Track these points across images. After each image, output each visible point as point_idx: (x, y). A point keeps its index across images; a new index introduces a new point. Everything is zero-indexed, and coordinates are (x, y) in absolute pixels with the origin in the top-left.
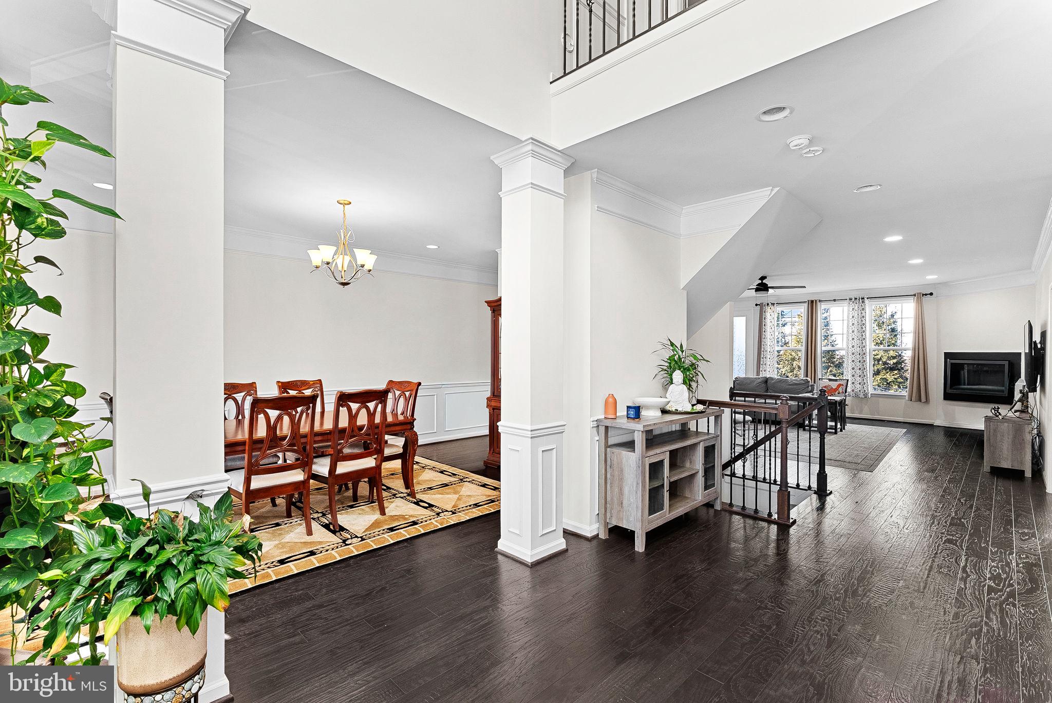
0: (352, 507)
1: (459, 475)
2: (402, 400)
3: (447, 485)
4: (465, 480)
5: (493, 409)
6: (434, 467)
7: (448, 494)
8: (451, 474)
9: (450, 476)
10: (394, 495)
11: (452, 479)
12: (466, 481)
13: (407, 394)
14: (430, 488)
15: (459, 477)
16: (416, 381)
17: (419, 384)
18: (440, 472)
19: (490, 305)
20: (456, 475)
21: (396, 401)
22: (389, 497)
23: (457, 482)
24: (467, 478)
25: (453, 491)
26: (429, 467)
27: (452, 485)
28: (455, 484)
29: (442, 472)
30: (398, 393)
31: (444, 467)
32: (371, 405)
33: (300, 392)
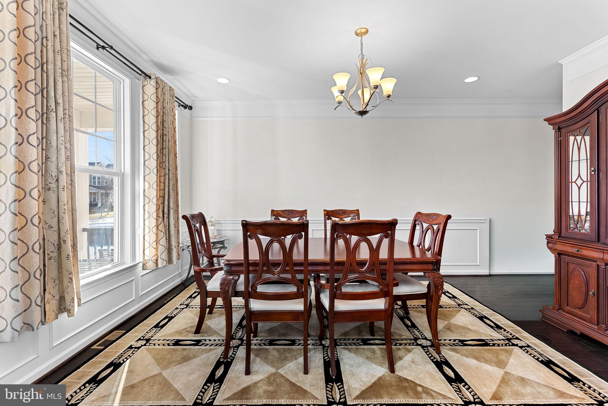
0: (365, 342)
1: (505, 330)
2: (429, 233)
3: (487, 345)
4: (515, 342)
5: (559, 254)
6: (472, 308)
7: (487, 361)
8: (493, 325)
9: (492, 327)
10: (416, 339)
11: (495, 335)
12: (517, 345)
13: (435, 227)
14: (463, 343)
15: (505, 333)
16: (445, 213)
17: (449, 217)
18: (479, 318)
19: (552, 122)
20: (501, 328)
21: (424, 233)
22: (409, 341)
23: (502, 342)
24: (517, 338)
25: (494, 359)
26: (466, 307)
27: (494, 345)
28: (499, 345)
29: (482, 318)
30: (425, 225)
31: (486, 312)
32: (374, 239)
33: (341, 219)
